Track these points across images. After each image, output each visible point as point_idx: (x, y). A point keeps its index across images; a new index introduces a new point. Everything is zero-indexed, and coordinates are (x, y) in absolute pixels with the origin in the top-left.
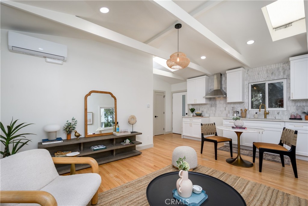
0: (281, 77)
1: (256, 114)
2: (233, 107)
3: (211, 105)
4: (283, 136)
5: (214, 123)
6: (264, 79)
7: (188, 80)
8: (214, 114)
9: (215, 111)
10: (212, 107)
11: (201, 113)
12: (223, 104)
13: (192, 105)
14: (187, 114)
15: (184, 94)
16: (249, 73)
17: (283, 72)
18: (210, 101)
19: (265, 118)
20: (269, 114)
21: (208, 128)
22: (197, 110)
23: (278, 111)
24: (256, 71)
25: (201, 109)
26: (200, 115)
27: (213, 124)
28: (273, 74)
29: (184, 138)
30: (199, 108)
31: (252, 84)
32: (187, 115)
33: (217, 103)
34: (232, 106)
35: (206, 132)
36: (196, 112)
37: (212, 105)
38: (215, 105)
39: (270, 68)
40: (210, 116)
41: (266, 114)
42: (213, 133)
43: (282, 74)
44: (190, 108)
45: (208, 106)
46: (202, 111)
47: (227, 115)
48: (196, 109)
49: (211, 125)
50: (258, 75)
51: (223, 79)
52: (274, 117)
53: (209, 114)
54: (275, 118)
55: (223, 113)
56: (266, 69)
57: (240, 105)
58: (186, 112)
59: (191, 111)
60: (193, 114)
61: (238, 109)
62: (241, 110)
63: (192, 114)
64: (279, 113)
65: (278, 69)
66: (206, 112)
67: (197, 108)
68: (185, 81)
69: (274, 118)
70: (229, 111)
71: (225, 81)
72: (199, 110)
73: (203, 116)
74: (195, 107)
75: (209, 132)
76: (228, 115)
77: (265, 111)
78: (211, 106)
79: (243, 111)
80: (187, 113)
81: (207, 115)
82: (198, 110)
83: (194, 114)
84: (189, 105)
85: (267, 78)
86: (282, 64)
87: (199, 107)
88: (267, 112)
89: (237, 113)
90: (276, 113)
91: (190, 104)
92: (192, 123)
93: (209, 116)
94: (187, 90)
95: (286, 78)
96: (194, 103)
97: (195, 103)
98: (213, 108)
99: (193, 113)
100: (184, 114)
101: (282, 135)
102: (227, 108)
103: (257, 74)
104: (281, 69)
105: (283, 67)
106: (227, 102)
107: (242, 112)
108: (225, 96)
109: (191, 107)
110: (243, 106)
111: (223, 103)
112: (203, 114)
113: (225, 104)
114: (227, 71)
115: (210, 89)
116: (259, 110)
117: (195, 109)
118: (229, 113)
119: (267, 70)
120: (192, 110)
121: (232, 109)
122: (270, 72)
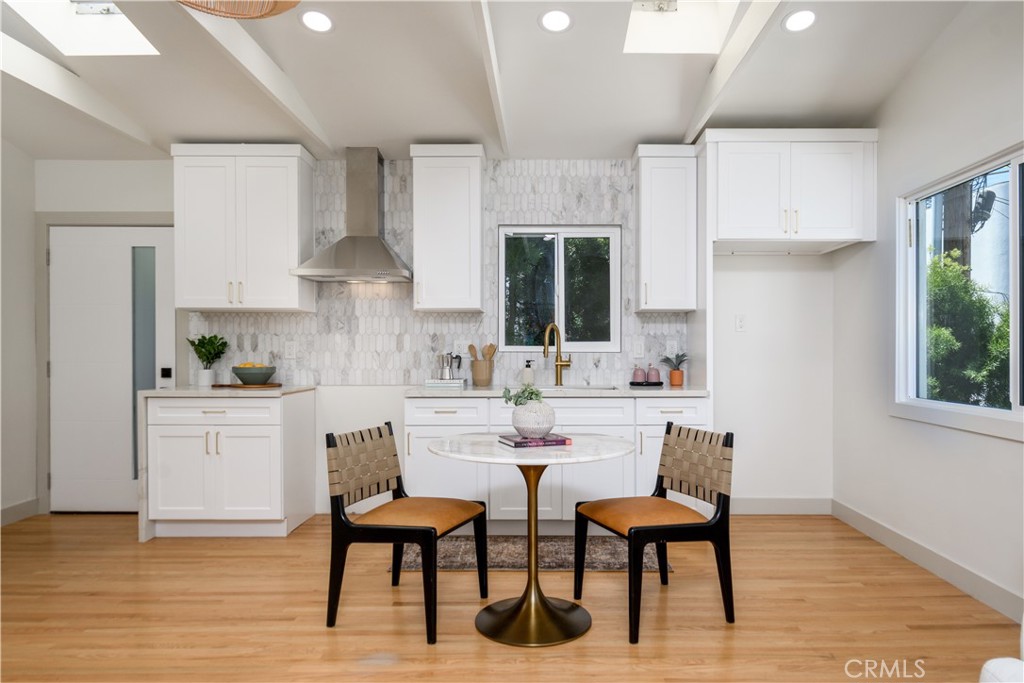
0: (604, 218)
1: (528, 366)
2: (435, 335)
3: (328, 319)
4: (669, 460)
5: (388, 424)
6: (553, 214)
7: (177, 149)
8: (344, 372)
9: (349, 355)
10: (330, 331)
11: (266, 363)
12: (387, 319)
13: (208, 315)
14: (166, 373)
15: (143, 237)
16: (500, 179)
17: (612, 200)
18: (319, 296)
19: (557, 384)
20: (569, 365)
21: (362, 456)
22: (240, 347)
23: (597, 356)
24: (525, 173)
25: (267, 345)
26: (259, 379)
27: (385, 432)
28: (583, 200)
29: (155, 538)
30: (254, 338)
31: (511, 232)
32: (170, 382)
33: (358, 313)
34: (431, 327)
35: (352, 484)
36: (234, 359)
37: (333, 321)
38: (349, 322)
39: (573, 174)
40: (318, 384)
41: (562, 366)
42: (383, 486)
43: (607, 205)
44: (196, 337)
45: (312, 326)
46: (273, 356)
47: (407, 372)
48: (233, 343)
49: (376, 435)
50: (532, 196)
51: (390, 184)
52: (584, 379)
53: (317, 371)
54: (588, 384)
55: (390, 366)
56: (560, 175)
57: (466, 325)
58: (165, 356)
59: (198, 352)
60: (216, 375)
61: (456, 343)
62: (471, 348)
63: (205, 376)
64: (599, 361)
65: (597, 182)
66: (299, 361)
67: (240, 338)
68: (160, 150)
69: (585, 384)
70: (416, 355)
71: (395, 198)
72: (255, 348)
73: (280, 385)
74: (227, 333)
75: (367, 479)
76: (414, 372)
77: (558, 356)
78: (328, 328)
79: (480, 357)
80: (170, 364)
81: (301, 378)
82: (247, 345)
83: (225, 371)
84: (182, 314)
85: (564, 214)
86: (608, 163)
87: (251, 330)
88: (565, 358)
89: (455, 365)
90: (591, 365)
91: (194, 311)
92: (218, 429)
93: (312, 384)
94: (172, 214)
95: (620, 226)
96: (229, 306)
97: (236, 305)
98: (339, 339)
99: (215, 365)
100: (146, 374)
101: (663, 455)
102: (407, 338)
103: (529, 189)
104: (605, 183)
105: (610, 178)
106: (416, 306)
107: (476, 358)
108: (406, 273)
109: (198, 330)
110: (477, 330)
111: (387, 313)
112: (280, 376)
113: (397, 320)
114: (412, 146)
115: (321, 228)
116: (541, 348)
117: (225, 344)
118: (417, 363)
119: (563, 179)
120: (210, 351)
121: (429, 342)
122: (572, 189)
